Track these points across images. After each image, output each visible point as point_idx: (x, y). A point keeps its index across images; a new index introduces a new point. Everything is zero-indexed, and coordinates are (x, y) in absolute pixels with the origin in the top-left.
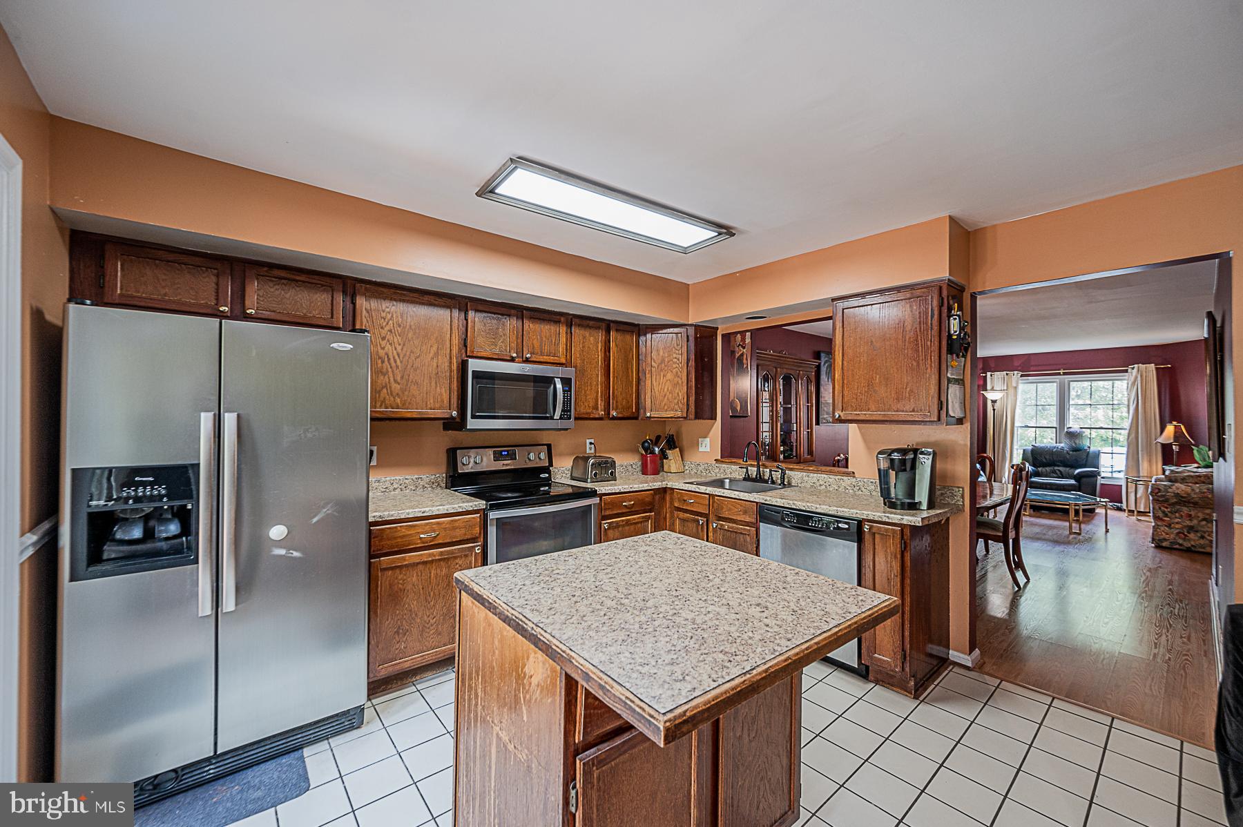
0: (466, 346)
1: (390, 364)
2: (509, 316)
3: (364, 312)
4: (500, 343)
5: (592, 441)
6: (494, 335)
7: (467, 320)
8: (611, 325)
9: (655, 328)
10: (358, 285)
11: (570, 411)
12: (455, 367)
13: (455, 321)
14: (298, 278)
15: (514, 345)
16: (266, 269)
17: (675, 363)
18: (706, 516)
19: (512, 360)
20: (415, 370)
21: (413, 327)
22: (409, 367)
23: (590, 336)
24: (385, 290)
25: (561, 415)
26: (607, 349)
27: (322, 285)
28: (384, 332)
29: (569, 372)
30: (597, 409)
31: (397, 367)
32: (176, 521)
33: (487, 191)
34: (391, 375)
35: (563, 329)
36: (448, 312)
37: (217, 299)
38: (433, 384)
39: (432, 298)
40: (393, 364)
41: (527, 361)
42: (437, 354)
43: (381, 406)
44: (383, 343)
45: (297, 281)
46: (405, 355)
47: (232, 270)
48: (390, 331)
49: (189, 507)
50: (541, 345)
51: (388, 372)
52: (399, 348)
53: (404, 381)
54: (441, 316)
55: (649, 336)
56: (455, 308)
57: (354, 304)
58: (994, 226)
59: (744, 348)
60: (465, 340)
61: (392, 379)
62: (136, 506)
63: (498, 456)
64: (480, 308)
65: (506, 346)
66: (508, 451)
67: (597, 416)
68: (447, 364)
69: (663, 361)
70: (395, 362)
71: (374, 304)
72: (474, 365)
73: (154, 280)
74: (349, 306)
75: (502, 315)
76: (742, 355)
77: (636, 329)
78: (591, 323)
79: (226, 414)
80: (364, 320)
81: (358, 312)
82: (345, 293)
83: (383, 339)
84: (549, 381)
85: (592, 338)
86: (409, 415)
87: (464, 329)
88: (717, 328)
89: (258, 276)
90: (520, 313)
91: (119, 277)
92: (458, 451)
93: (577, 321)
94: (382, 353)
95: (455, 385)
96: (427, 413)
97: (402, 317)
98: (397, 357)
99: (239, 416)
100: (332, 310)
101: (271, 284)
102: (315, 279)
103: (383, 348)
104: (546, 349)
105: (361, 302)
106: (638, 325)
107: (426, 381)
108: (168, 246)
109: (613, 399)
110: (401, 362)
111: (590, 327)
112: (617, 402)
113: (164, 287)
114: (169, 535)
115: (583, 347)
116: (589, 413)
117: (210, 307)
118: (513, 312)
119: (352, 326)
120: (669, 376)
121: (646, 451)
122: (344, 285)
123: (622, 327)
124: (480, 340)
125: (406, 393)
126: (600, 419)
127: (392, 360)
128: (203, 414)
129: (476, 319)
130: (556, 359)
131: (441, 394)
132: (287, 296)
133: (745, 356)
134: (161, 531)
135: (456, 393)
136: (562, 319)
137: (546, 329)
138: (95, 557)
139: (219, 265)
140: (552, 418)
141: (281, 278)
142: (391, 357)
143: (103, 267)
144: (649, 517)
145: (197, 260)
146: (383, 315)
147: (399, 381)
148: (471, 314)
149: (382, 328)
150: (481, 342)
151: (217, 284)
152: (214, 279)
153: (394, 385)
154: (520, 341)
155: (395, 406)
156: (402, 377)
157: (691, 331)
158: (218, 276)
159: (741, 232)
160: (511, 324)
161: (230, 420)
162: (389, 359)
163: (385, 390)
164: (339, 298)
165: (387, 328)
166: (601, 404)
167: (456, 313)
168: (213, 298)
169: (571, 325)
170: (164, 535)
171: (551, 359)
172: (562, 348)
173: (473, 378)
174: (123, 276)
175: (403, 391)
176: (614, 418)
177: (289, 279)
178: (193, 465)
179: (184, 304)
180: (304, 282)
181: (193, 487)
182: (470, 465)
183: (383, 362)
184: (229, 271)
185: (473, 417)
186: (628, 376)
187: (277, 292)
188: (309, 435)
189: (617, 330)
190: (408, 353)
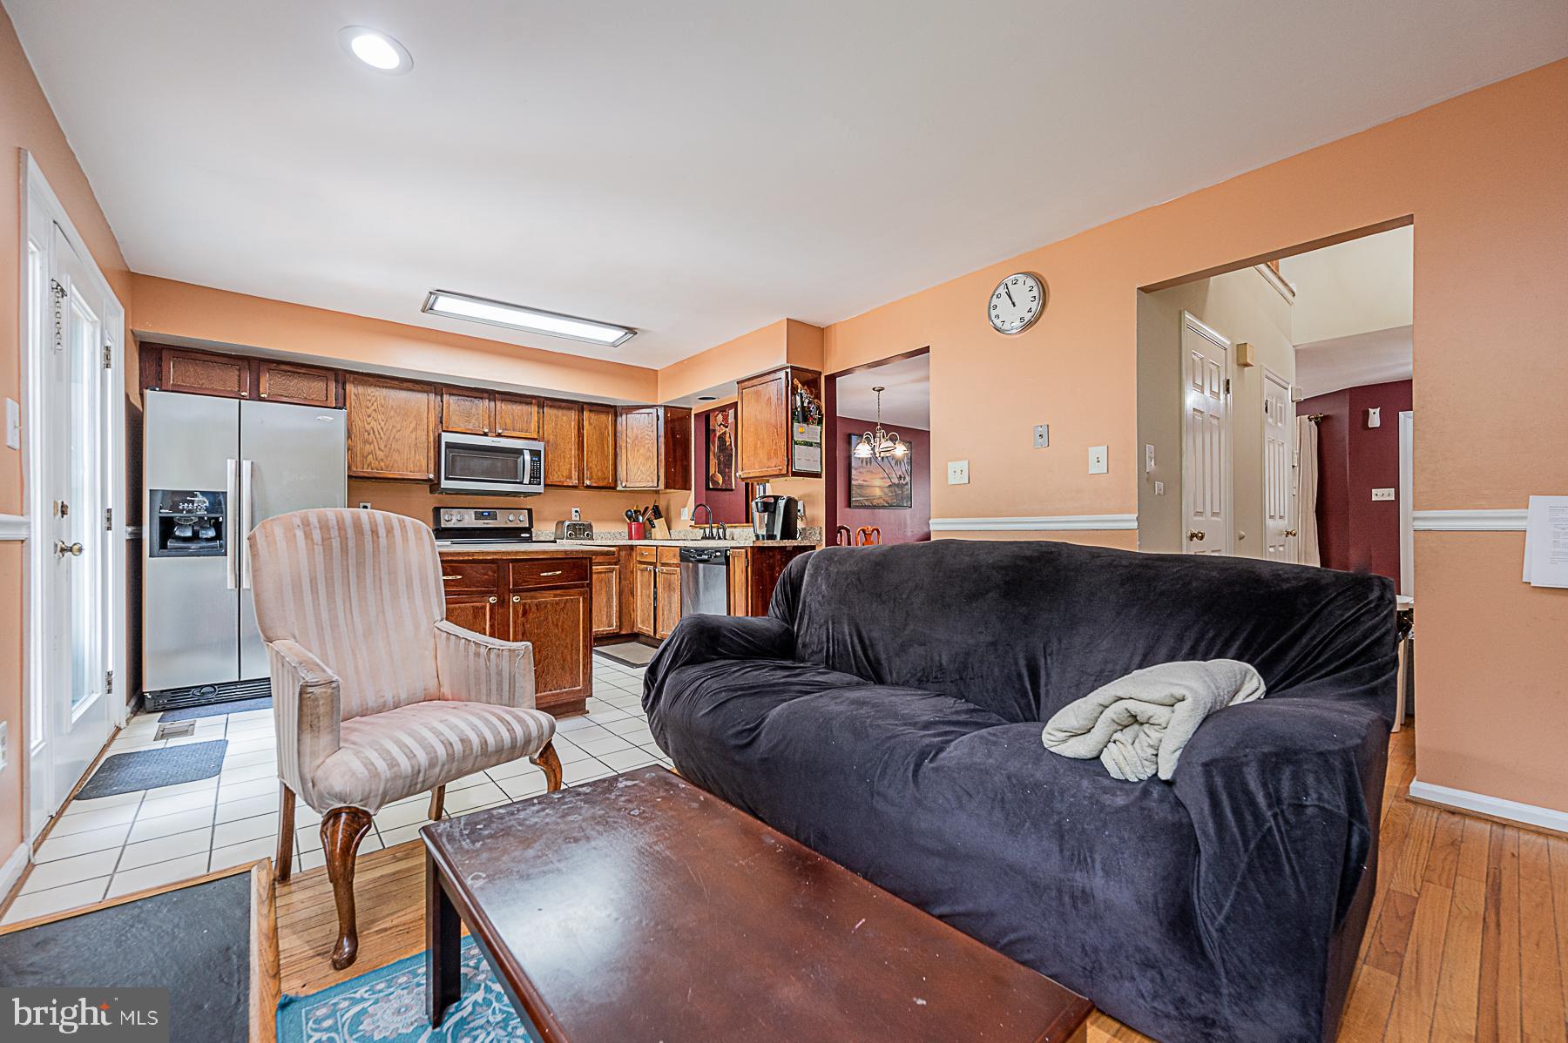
0: (442, 423)
1: (375, 436)
2: (482, 398)
3: (353, 396)
4: (473, 421)
5: (578, 509)
6: (468, 416)
7: (442, 402)
8: (585, 406)
9: (630, 409)
10: (347, 376)
11: (540, 478)
12: (431, 439)
13: (432, 403)
14: (299, 371)
15: (487, 422)
16: (275, 365)
17: (647, 439)
18: (654, 564)
19: (485, 434)
20: (397, 441)
21: (395, 407)
22: (391, 438)
23: (563, 415)
24: (371, 379)
25: (530, 481)
26: (580, 428)
27: (319, 376)
28: (369, 412)
29: (539, 446)
30: (571, 478)
31: (381, 438)
32: (213, 529)
33: (428, 308)
34: (375, 443)
35: (535, 409)
36: (424, 396)
37: (239, 387)
38: (413, 452)
39: (410, 385)
40: (378, 436)
41: (499, 435)
42: (415, 429)
43: (368, 468)
44: (369, 419)
45: (299, 373)
46: (387, 429)
47: (249, 365)
48: (375, 410)
49: (221, 519)
50: (513, 423)
51: (373, 442)
52: (383, 424)
53: (387, 449)
54: (420, 399)
55: (624, 417)
56: (431, 392)
57: (345, 390)
58: (835, 324)
59: (727, 427)
60: (441, 418)
61: (377, 447)
62: (187, 515)
63: (479, 516)
64: (455, 392)
65: (479, 423)
66: (489, 513)
67: (571, 484)
68: (425, 437)
69: (637, 437)
70: (379, 434)
71: (361, 389)
72: (447, 438)
73: (193, 373)
74: (341, 391)
75: (476, 398)
76: (725, 433)
77: (613, 411)
78: (564, 404)
79: (244, 461)
80: (353, 403)
81: (347, 395)
82: (337, 381)
83: (369, 416)
84: (519, 452)
85: (564, 418)
86: (391, 476)
87: (440, 409)
88: (691, 409)
89: (269, 370)
90: (491, 397)
91: (172, 371)
92: (442, 510)
93: (549, 403)
94: (368, 427)
95: (432, 454)
96: (407, 475)
97: (384, 399)
98: (381, 431)
99: (252, 463)
100: (327, 394)
101: (279, 376)
102: (313, 372)
103: (369, 424)
104: (518, 426)
105: (349, 387)
106: (616, 406)
107: (407, 449)
108: (203, 350)
109: (587, 470)
110: (385, 434)
111: (563, 408)
112: (591, 473)
113: (201, 379)
114: (209, 537)
115: (556, 425)
116: (563, 482)
117: (234, 392)
118: (485, 395)
119: (342, 404)
120: (642, 451)
121: (630, 519)
122: (336, 375)
123: (595, 408)
124: (454, 418)
125: (389, 459)
126: (575, 487)
127: (377, 433)
128: (229, 461)
129: (451, 401)
130: (528, 435)
131: (420, 460)
132: (292, 384)
133: (728, 435)
134: (202, 534)
135: (433, 460)
136: (534, 401)
137: (518, 409)
138: (163, 546)
139: (240, 363)
140: (521, 483)
141: (286, 371)
142: (376, 430)
143: (161, 366)
144: (614, 569)
145: (225, 360)
146: (369, 398)
147: (383, 448)
148: (446, 397)
149: (368, 408)
150: (455, 420)
151: (239, 376)
152: (237, 373)
153: (378, 452)
154: (492, 419)
155: (379, 468)
156: (385, 446)
157: (661, 412)
158: (239, 370)
159: (642, 331)
160: (484, 405)
161: (246, 465)
162: (374, 432)
163: (370, 456)
164: (332, 385)
165: (373, 408)
166: (575, 474)
167: (432, 396)
168: (237, 386)
169: (543, 407)
170: (205, 536)
171: (523, 435)
172: (534, 425)
173: (446, 448)
174: (174, 372)
175: (387, 457)
176: (588, 487)
177: (294, 372)
178: (223, 492)
179: (216, 390)
180: (304, 374)
181: (223, 506)
182: (453, 521)
183: (369, 434)
184: (247, 367)
185: (446, 479)
186: (603, 452)
187: (284, 382)
188: (301, 478)
189: (590, 411)
190: (390, 428)
